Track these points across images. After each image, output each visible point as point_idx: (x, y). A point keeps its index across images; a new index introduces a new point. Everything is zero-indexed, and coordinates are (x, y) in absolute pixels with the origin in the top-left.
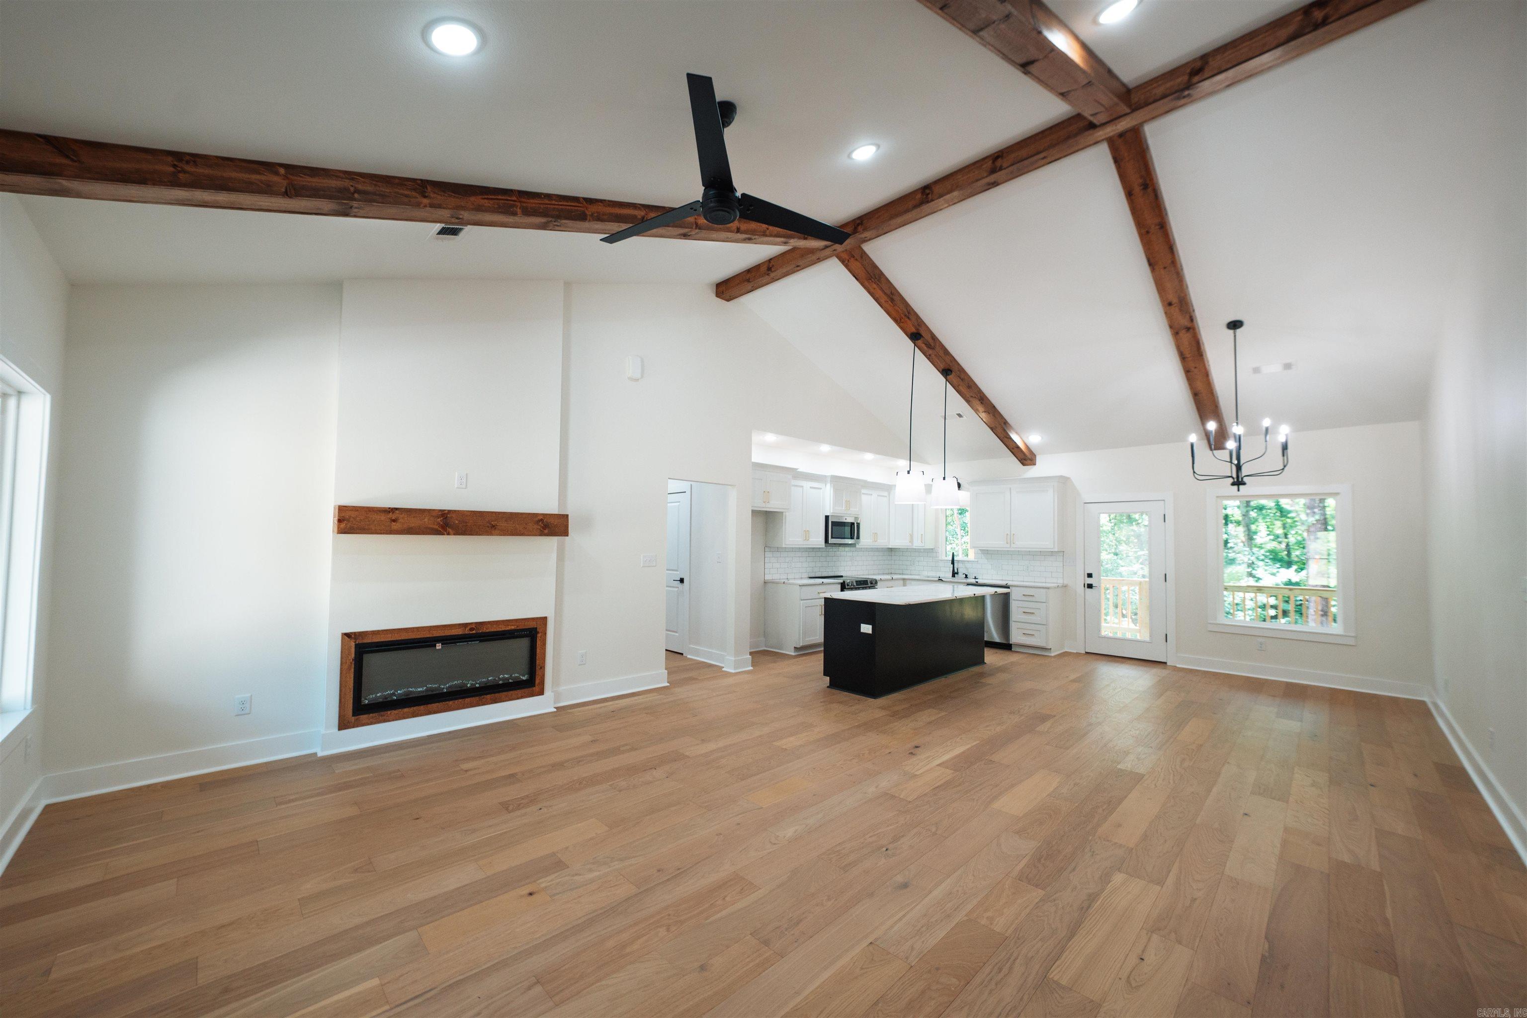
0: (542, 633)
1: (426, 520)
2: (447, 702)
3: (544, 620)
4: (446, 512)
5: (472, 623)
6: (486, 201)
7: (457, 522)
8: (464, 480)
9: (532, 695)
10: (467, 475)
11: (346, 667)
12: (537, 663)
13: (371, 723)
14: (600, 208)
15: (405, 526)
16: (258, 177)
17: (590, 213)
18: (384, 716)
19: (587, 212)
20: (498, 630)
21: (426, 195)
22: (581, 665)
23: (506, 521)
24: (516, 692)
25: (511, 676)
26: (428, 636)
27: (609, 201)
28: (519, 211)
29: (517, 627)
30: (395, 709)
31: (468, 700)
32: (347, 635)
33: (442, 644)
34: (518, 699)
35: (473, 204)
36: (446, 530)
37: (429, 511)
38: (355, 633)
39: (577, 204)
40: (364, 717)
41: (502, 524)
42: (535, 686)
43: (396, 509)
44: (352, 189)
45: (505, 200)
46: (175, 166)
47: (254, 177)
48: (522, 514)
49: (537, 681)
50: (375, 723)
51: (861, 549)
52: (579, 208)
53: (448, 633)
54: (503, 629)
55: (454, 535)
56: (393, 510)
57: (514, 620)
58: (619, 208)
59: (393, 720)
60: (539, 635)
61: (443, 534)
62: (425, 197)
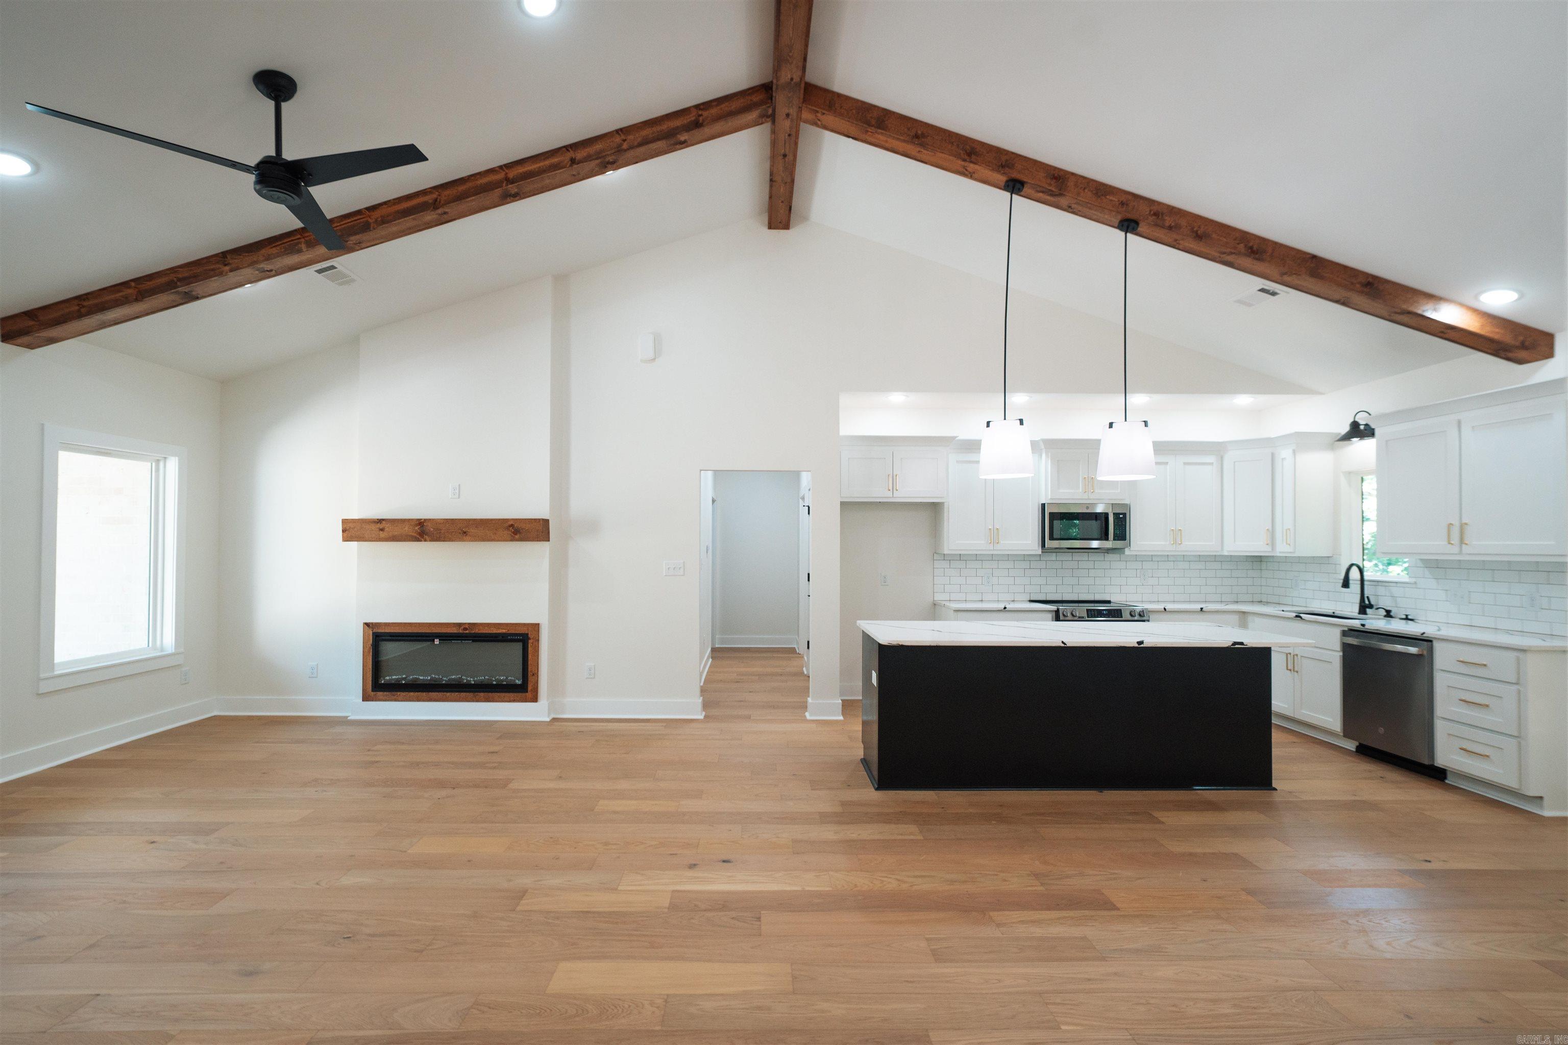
0: (533, 639)
1: (406, 528)
2: (445, 693)
3: (536, 627)
4: (422, 521)
5: (465, 623)
6: (274, 249)
7: (432, 529)
8: (457, 491)
9: (525, 701)
10: (459, 485)
11: (366, 650)
12: (529, 670)
13: (385, 700)
14: (384, 211)
15: (391, 534)
16: (121, 294)
17: (374, 220)
18: (394, 696)
19: (370, 220)
20: (490, 632)
21: (226, 263)
22: (588, 678)
23: (476, 527)
24: (507, 694)
25: (507, 678)
26: (428, 631)
27: (394, 199)
28: (303, 246)
29: (508, 630)
30: (403, 692)
31: (463, 694)
32: (367, 625)
33: (440, 640)
34: (510, 701)
35: (264, 256)
36: (422, 537)
37: (409, 520)
38: (372, 623)
39: (362, 217)
40: (380, 694)
41: (472, 531)
42: (527, 692)
43: (383, 520)
44: (175, 279)
45: (290, 241)
46: (78, 305)
47: (118, 295)
48: (492, 520)
49: (530, 688)
50: (388, 701)
51: (1136, 558)
52: (361, 220)
53: (444, 630)
54: (494, 632)
55: (430, 541)
56: (380, 521)
57: (505, 624)
58: (406, 202)
59: (402, 701)
60: (530, 641)
61: (421, 541)
62: (225, 265)
